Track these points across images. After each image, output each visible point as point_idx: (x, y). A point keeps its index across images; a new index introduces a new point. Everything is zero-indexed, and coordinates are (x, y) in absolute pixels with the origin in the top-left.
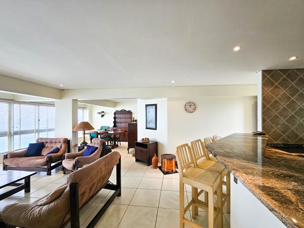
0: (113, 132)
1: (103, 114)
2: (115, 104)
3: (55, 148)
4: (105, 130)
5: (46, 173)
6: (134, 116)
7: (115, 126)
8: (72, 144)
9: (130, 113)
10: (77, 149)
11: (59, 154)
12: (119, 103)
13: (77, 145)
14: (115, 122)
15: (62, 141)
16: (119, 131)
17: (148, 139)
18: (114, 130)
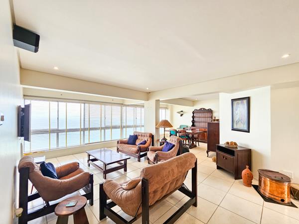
0: (191, 131)
1: (182, 113)
2: (193, 102)
3: (143, 140)
4: (184, 128)
5: (137, 159)
6: (215, 115)
7: (193, 125)
8: (155, 139)
9: (210, 111)
10: (159, 143)
11: (146, 145)
12: (198, 101)
13: (158, 140)
14: (193, 122)
15: (148, 135)
16: (198, 131)
17: (235, 144)
18: (192, 129)
